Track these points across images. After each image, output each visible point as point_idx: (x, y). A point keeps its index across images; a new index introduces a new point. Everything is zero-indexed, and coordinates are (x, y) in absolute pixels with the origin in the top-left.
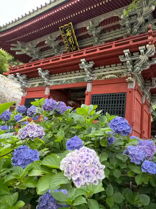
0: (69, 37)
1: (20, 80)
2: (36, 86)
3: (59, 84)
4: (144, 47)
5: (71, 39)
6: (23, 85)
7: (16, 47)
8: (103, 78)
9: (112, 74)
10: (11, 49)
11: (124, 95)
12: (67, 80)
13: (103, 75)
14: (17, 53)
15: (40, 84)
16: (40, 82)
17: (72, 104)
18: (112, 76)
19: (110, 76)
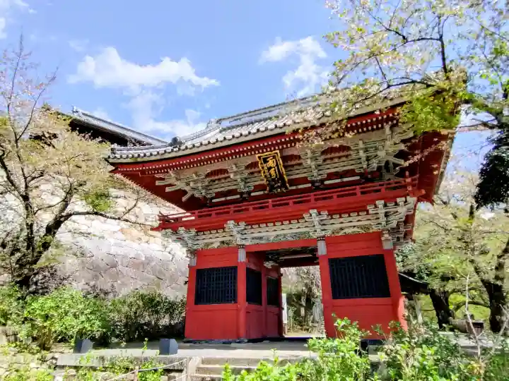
0: (271, 168)
2: (216, 245)
3: (263, 242)
5: (275, 170)
6: (190, 245)
7: (164, 179)
8: (341, 233)
9: (354, 226)
10: (158, 183)
13: (342, 229)
14: (168, 190)
15: (222, 242)
16: (222, 239)
17: (272, 266)
18: (356, 229)
19: (352, 230)
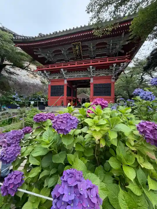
0: (77, 50)
1: (47, 75)
2: (57, 78)
3: (73, 77)
4: (123, 63)
5: (78, 51)
7: (37, 52)
8: (99, 76)
10: (35, 53)
11: (110, 84)
12: (77, 76)
13: (99, 74)
14: (39, 56)
15: (59, 77)
16: (59, 76)
17: (75, 86)
18: (104, 75)
19: (102, 75)
